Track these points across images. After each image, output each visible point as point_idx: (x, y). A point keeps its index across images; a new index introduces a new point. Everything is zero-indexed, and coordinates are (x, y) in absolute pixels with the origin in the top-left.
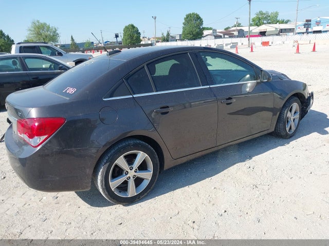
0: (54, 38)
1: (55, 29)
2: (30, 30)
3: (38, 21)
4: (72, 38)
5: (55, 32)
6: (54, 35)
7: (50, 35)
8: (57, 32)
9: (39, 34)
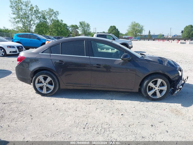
0: (141, 31)
1: (142, 26)
2: (130, 27)
3: (135, 22)
4: (149, 32)
5: (142, 28)
6: (141, 30)
7: (139, 30)
8: (143, 28)
9: (134, 29)
